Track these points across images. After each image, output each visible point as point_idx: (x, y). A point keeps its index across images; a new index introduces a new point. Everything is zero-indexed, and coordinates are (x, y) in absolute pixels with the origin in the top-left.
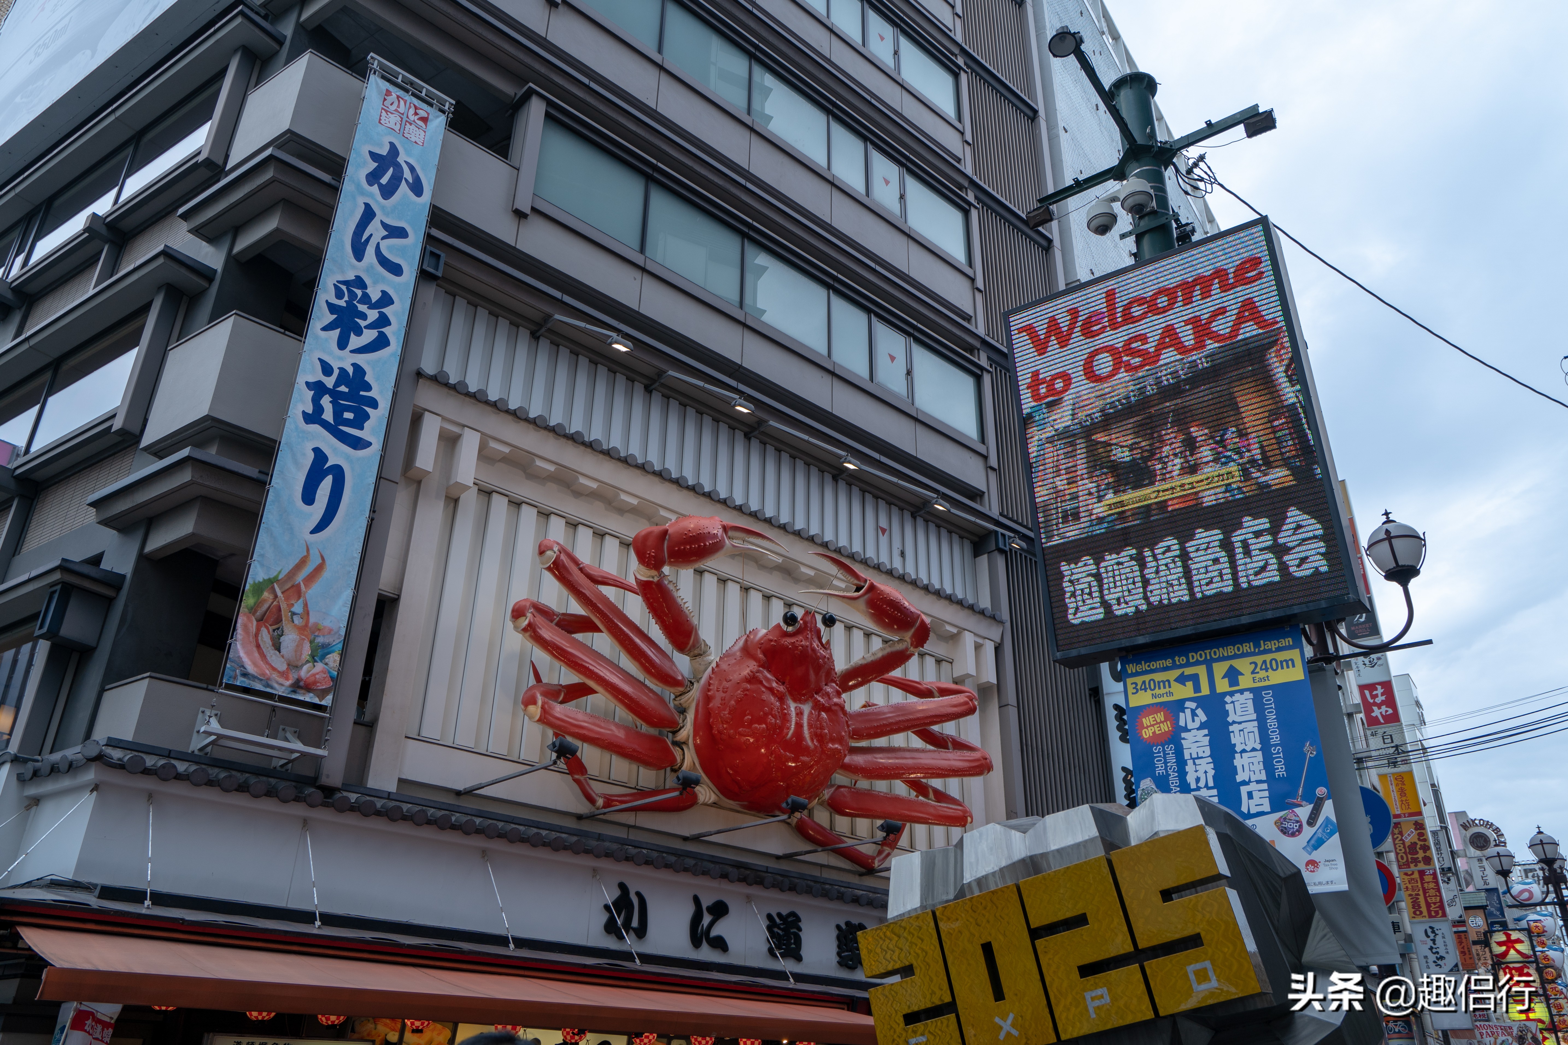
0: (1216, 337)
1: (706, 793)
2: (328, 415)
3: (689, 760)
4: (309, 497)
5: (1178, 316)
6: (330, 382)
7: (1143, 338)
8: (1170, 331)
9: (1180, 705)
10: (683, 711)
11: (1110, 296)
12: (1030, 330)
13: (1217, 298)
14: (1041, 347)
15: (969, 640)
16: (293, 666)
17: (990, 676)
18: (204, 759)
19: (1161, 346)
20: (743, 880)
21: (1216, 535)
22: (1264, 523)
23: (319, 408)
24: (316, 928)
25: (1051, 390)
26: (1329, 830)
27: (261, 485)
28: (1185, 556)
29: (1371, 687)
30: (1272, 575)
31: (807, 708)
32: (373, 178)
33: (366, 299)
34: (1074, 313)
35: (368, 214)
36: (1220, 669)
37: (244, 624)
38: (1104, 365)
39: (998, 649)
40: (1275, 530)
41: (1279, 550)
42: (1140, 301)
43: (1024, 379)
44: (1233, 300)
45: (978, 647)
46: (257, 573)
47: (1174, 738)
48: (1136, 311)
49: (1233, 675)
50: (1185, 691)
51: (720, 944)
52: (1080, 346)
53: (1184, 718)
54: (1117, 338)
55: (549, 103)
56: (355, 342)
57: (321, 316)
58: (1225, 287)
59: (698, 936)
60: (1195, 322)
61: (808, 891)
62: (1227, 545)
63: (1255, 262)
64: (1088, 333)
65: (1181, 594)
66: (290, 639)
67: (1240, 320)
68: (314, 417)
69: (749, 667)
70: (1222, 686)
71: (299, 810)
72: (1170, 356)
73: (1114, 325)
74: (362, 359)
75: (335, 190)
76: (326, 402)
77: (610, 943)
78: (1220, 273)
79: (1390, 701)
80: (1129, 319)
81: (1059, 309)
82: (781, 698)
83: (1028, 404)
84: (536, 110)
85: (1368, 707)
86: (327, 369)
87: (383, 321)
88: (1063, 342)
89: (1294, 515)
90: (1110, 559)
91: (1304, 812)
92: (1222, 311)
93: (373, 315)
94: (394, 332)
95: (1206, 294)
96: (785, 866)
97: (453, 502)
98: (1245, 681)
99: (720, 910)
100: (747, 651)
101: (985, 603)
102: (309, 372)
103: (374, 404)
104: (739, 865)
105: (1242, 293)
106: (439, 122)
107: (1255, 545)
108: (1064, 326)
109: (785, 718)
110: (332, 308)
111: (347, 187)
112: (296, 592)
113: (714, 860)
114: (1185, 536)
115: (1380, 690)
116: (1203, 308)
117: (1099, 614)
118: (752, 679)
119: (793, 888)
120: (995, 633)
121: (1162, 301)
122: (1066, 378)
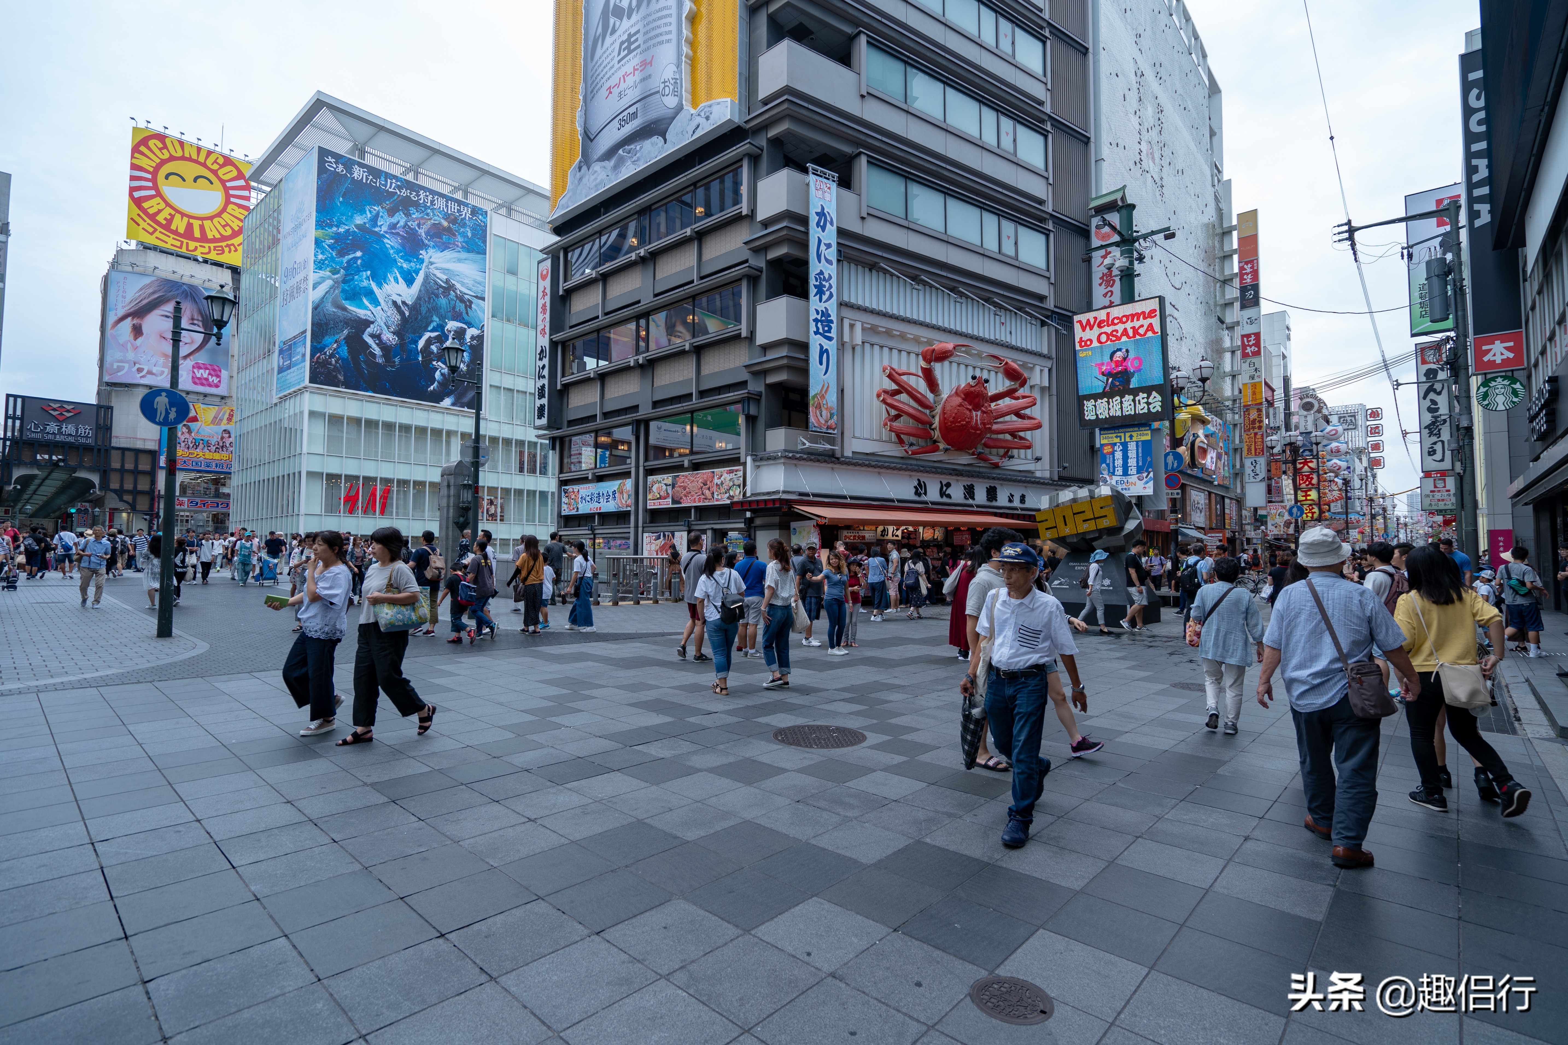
0: (1140, 335)
1: (942, 445)
2: (821, 331)
3: (937, 434)
4: (821, 363)
5: (1129, 325)
6: (819, 317)
7: (1117, 331)
8: (1125, 330)
9: (1115, 444)
10: (933, 417)
11: (1108, 314)
12: (1080, 322)
13: (1142, 321)
14: (1084, 329)
15: (1038, 368)
16: (827, 421)
17: (1046, 383)
18: (802, 451)
19: (1122, 335)
20: (957, 475)
21: (1131, 397)
22: (1145, 395)
23: (818, 328)
24: (849, 501)
25: (1086, 345)
26: (1150, 480)
27: (807, 361)
28: (1121, 403)
29: (1248, 336)
30: (1146, 411)
31: (979, 413)
32: (818, 225)
33: (824, 279)
34: (1096, 318)
35: (820, 241)
36: (1128, 435)
37: (811, 410)
38: (1104, 338)
39: (1050, 370)
40: (1148, 398)
41: (1148, 404)
42: (1117, 318)
43: (1077, 339)
44: (1146, 323)
45: (1041, 371)
46: (812, 393)
47: (1113, 453)
48: (1116, 321)
49: (1131, 437)
50: (1118, 440)
51: (949, 496)
52: (1096, 330)
53: (1116, 448)
54: (1108, 330)
55: (868, 156)
56: (825, 298)
57: (813, 291)
58: (1145, 318)
59: (942, 494)
60: (1133, 328)
61: (978, 477)
62: (1134, 401)
63: (1155, 311)
64: (1099, 326)
65: (1119, 413)
66: (824, 413)
67: (1147, 330)
68: (817, 333)
69: (958, 400)
70: (1128, 439)
71: (831, 465)
72: (1124, 339)
73: (1108, 325)
74: (827, 305)
75: (807, 233)
76: (819, 325)
77: (916, 498)
78: (1143, 313)
79: (1258, 344)
80: (1113, 324)
81: (1090, 316)
82: (970, 411)
83: (1078, 347)
84: (864, 160)
85: (1244, 347)
86: (818, 312)
87: (831, 287)
88: (1091, 328)
89: (1154, 394)
90: (1099, 401)
91: (1145, 475)
92: (1142, 326)
93: (827, 285)
94: (834, 290)
95: (1138, 320)
96: (968, 468)
97: (853, 349)
98: (1134, 439)
99: (948, 485)
100: (957, 393)
101: (1045, 351)
102: (813, 315)
103: (832, 322)
104: (954, 470)
105: (1149, 321)
106: (834, 186)
107: (1142, 401)
108: (1092, 322)
109: (972, 418)
110: (815, 286)
111: (811, 232)
112: (823, 397)
113: (946, 469)
114: (1122, 397)
115: (1253, 337)
116: (1137, 324)
117: (1094, 418)
118: (960, 405)
119: (973, 476)
120: (1049, 364)
121: (1124, 319)
122: (1091, 341)
